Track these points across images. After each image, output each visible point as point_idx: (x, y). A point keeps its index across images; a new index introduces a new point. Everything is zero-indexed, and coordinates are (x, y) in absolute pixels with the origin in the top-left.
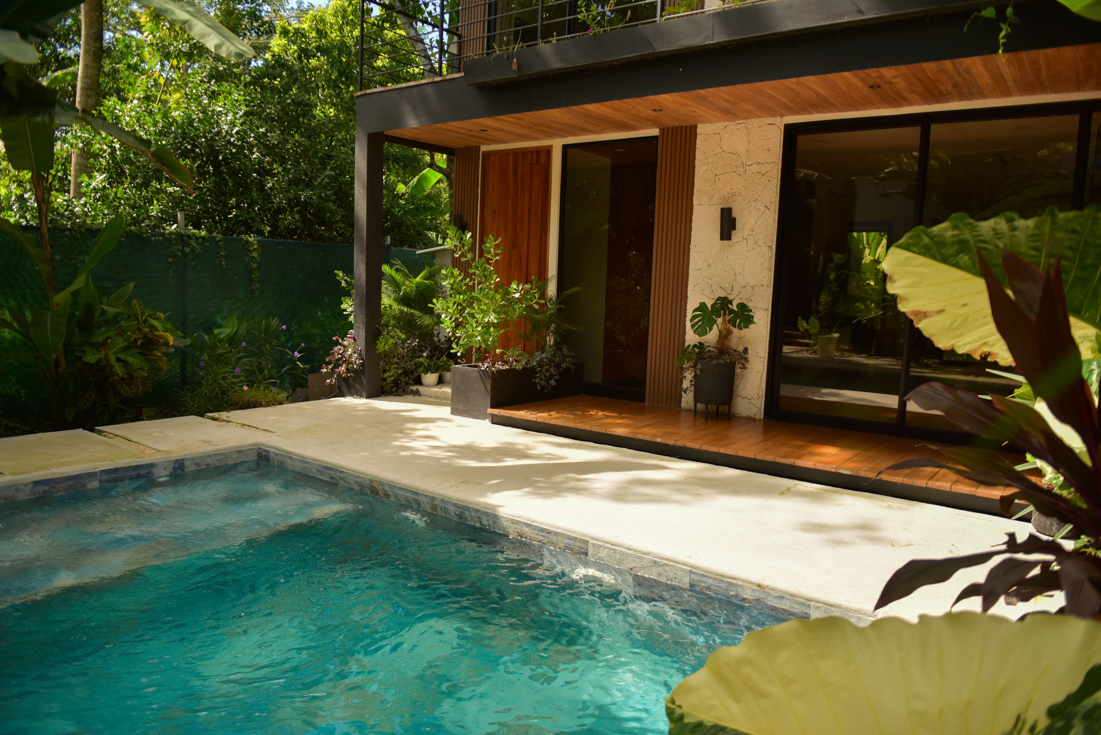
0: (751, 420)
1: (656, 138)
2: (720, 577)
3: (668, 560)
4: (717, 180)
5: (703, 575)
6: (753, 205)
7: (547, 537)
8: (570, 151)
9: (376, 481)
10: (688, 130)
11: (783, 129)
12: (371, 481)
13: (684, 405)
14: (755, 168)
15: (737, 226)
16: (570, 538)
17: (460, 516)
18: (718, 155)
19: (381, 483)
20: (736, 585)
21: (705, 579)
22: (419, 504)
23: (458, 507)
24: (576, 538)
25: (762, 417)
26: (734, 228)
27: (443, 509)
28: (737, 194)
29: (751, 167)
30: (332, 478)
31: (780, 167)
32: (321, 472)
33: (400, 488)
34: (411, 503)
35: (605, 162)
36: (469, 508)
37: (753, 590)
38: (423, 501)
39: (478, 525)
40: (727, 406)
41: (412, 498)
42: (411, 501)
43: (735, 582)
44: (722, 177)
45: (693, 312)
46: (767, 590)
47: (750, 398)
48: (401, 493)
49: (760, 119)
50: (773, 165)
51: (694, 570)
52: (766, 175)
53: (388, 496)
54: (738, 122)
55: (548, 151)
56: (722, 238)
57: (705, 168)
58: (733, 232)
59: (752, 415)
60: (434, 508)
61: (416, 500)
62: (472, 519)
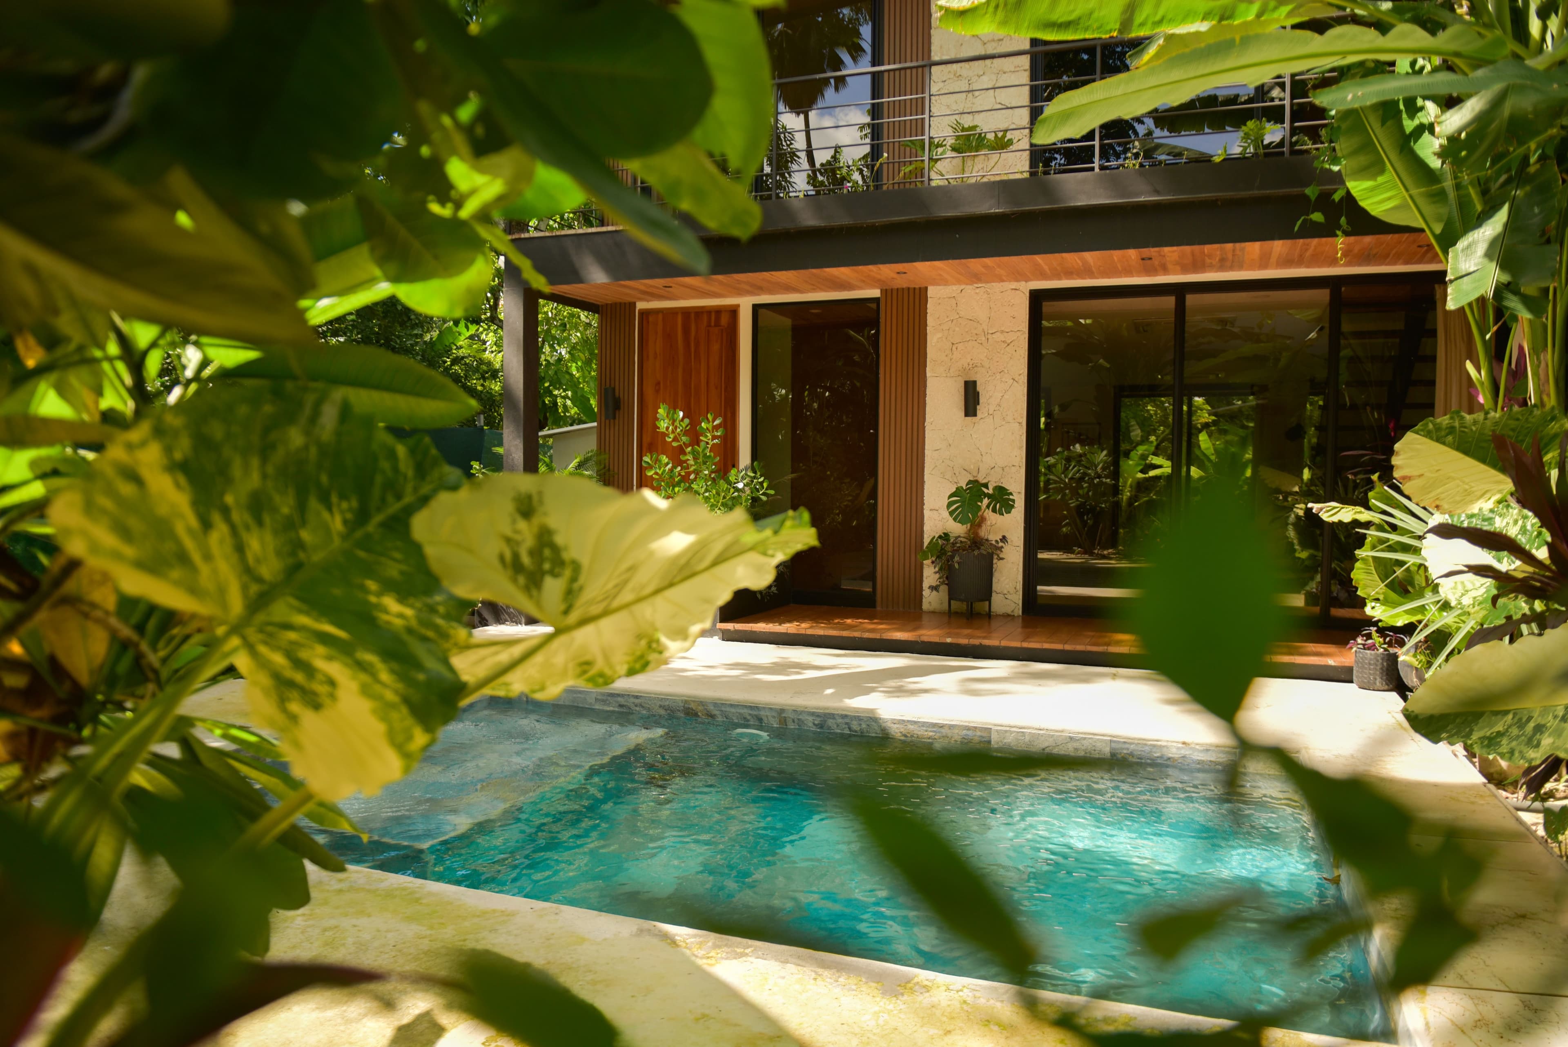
0: (1008, 617)
1: (876, 300)
2: (1142, 742)
3: (1085, 733)
4: (954, 348)
5: (1125, 742)
6: (998, 377)
7: (939, 732)
8: (761, 311)
9: (694, 701)
10: (917, 292)
11: (1028, 295)
12: (686, 702)
13: (925, 606)
14: (999, 337)
15: (981, 401)
16: (968, 728)
17: (821, 726)
18: (954, 322)
19: (702, 703)
20: (1161, 746)
21: (1127, 746)
22: (760, 720)
23: (818, 716)
24: (976, 728)
25: (1020, 613)
26: (978, 404)
27: (796, 721)
28: (979, 365)
29: (994, 336)
30: (621, 706)
31: (1027, 336)
32: (603, 701)
33: (731, 705)
34: (748, 721)
35: (787, 322)
36: (833, 714)
37: (1178, 748)
38: (767, 716)
39: (847, 732)
40: (987, 603)
41: (750, 714)
42: (749, 717)
43: (1159, 743)
44: (960, 346)
45: (949, 498)
46: (1193, 746)
47: (1005, 592)
48: (733, 710)
49: (1002, 284)
50: (1019, 334)
51: (1115, 739)
52: (1012, 344)
53: (712, 716)
54: (976, 285)
55: (733, 312)
56: (967, 415)
57: (939, 335)
58: (978, 407)
59: (1009, 612)
60: (783, 721)
61: (756, 716)
62: (838, 726)
